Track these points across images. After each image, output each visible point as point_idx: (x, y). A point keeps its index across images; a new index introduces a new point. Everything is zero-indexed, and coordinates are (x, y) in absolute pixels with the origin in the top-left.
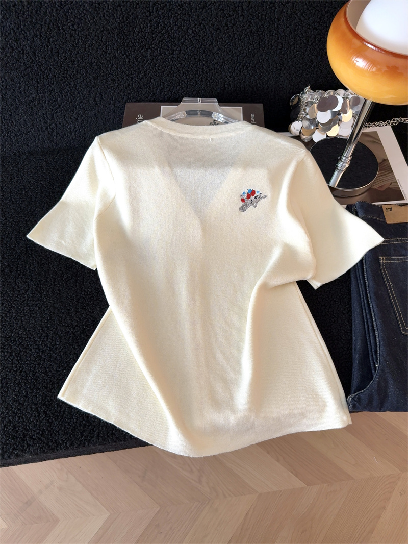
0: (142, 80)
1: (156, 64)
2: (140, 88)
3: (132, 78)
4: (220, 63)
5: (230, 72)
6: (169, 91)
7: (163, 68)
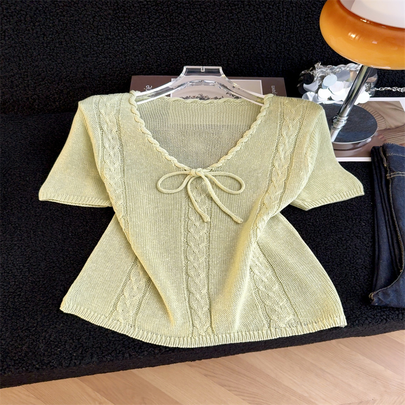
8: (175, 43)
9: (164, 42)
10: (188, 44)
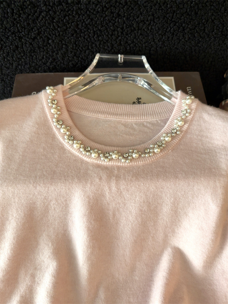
0: (36, 40)
1: (53, 19)
2: (34, 52)
3: (20, 38)
4: (147, 21)
5: (159, 35)
6: (75, 55)
7: (65, 25)
8: (84, 17)
9: (70, 14)
10: (102, 19)
